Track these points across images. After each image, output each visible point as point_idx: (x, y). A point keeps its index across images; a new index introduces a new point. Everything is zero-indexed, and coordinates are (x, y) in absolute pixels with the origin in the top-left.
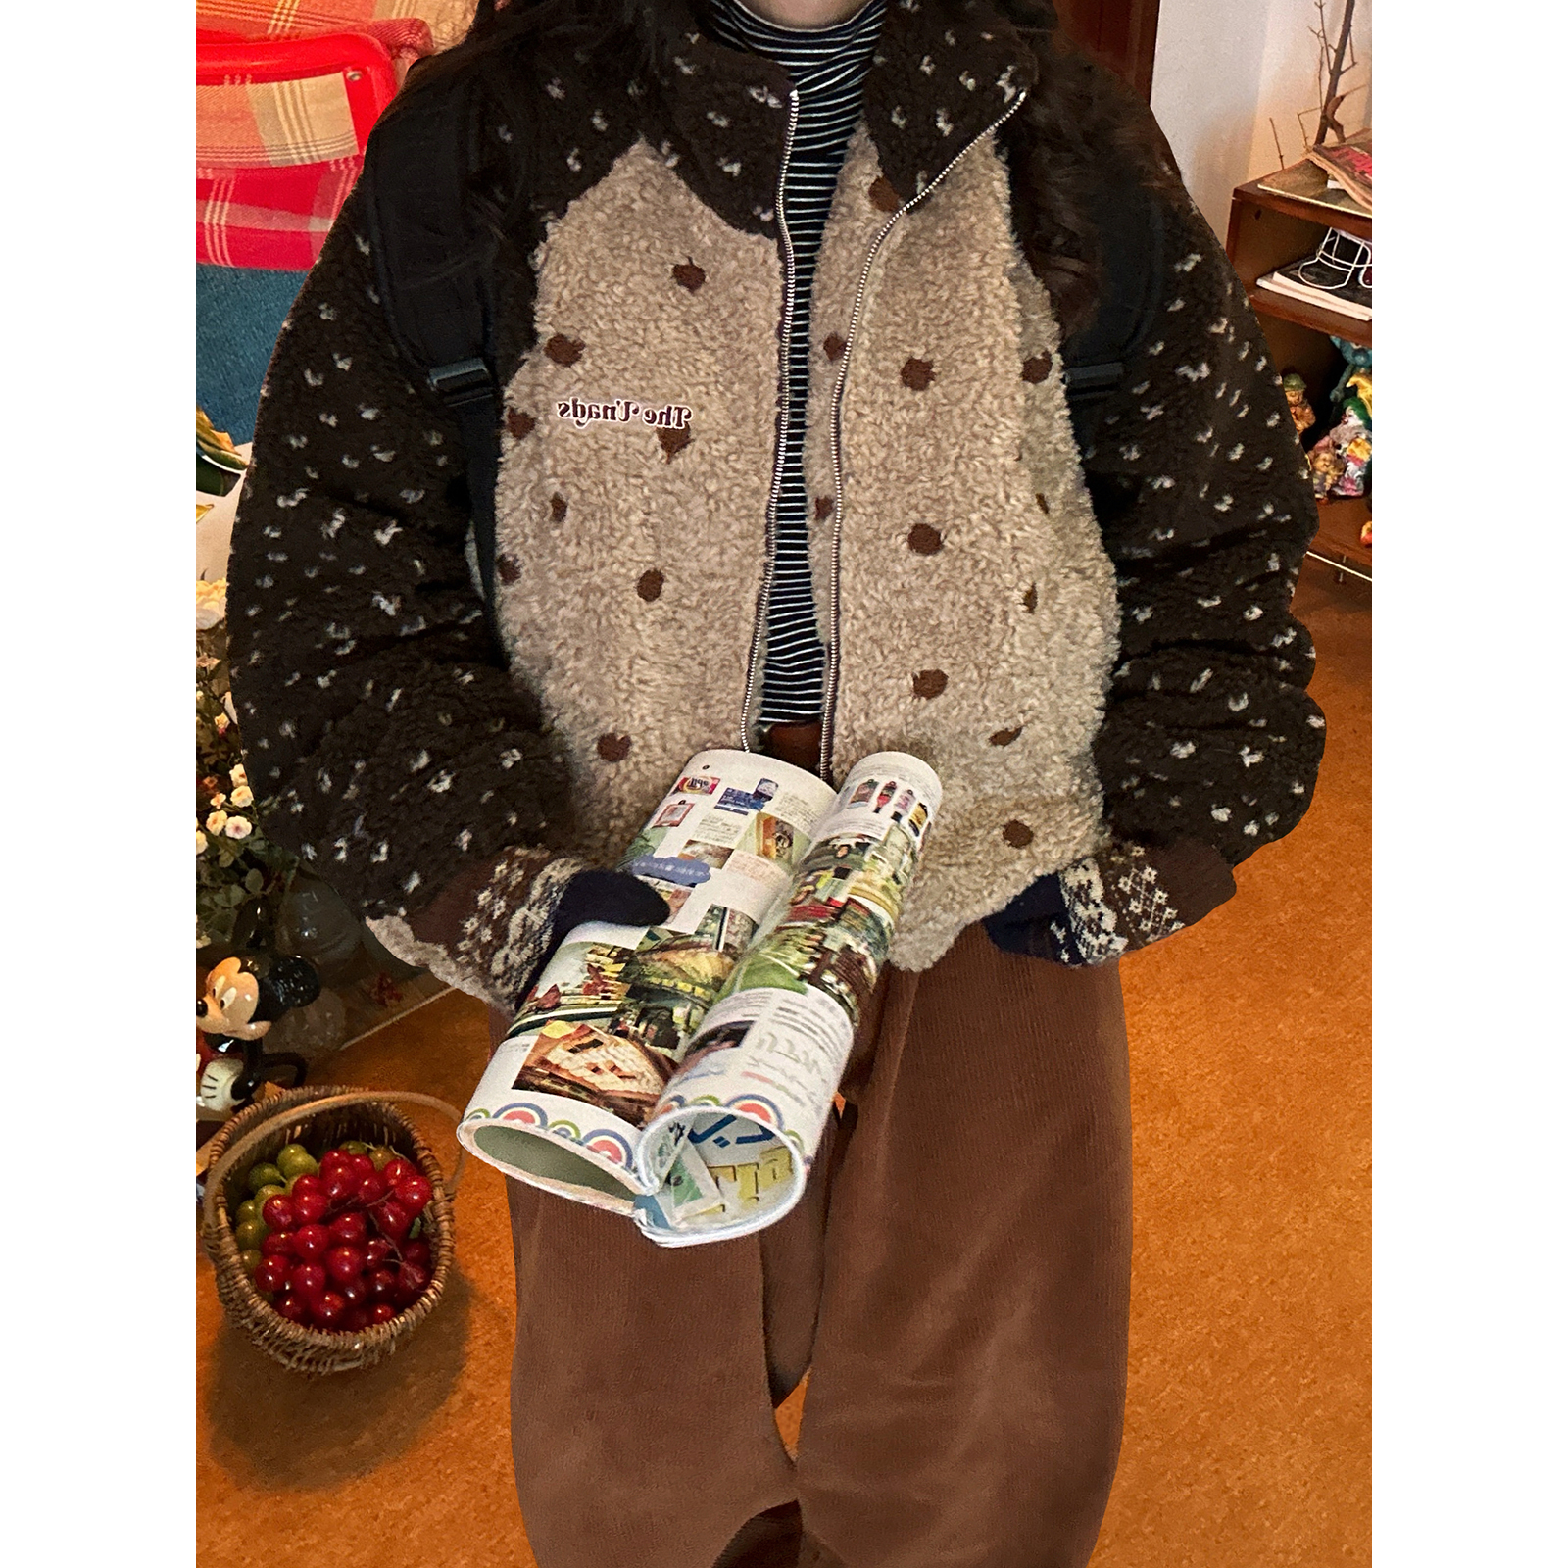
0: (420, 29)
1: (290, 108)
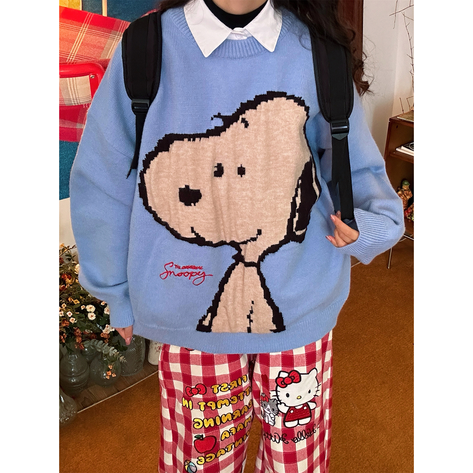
1: (72, 86)
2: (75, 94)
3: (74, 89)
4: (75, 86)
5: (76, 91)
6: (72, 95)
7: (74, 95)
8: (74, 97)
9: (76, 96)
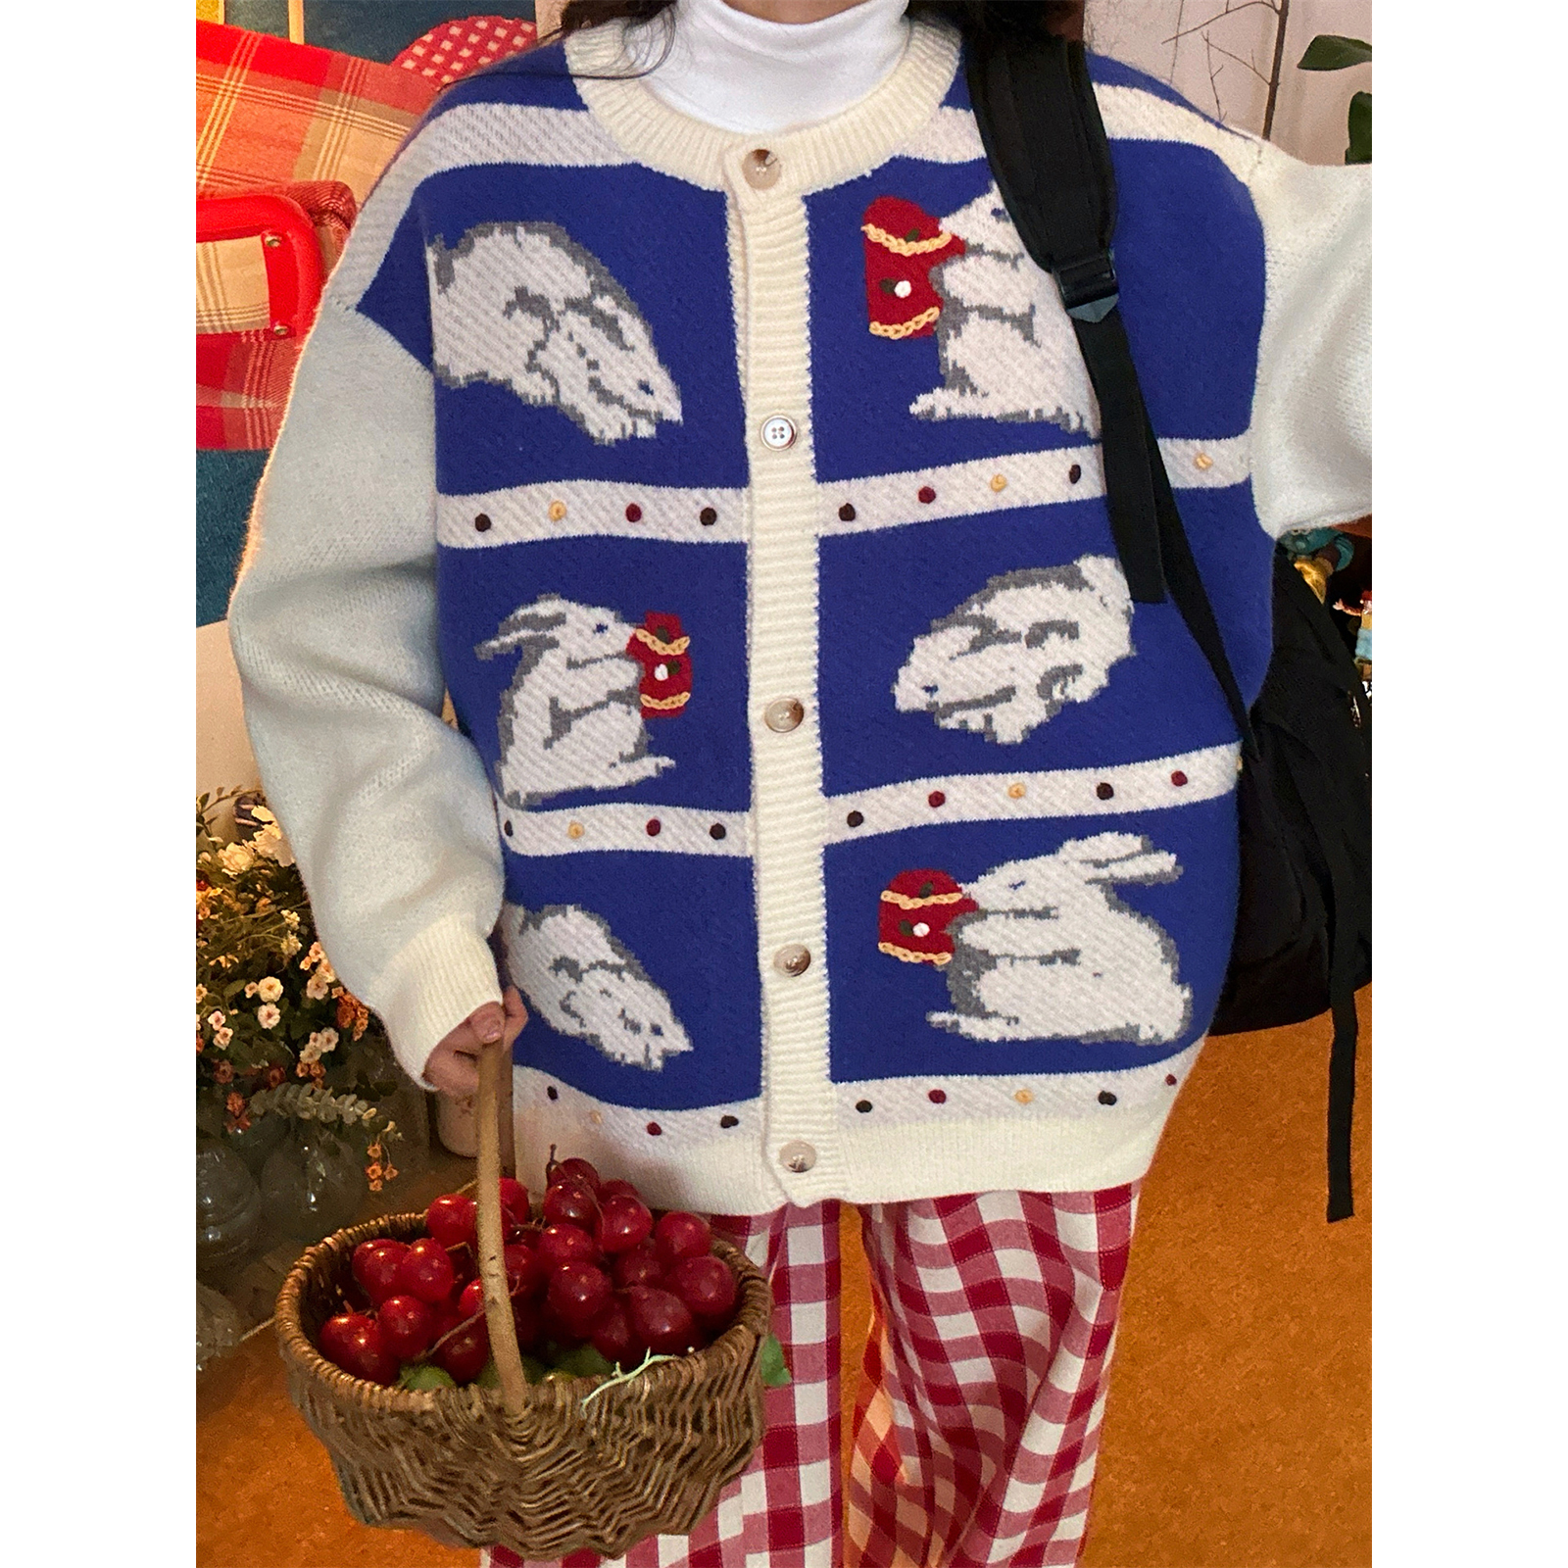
0: (341, 195)
1: (203, 272)
2: (215, 295)
3: (211, 282)
4: (214, 271)
5: (218, 287)
6: (205, 299)
7: (211, 300)
8: (212, 306)
9: (216, 302)
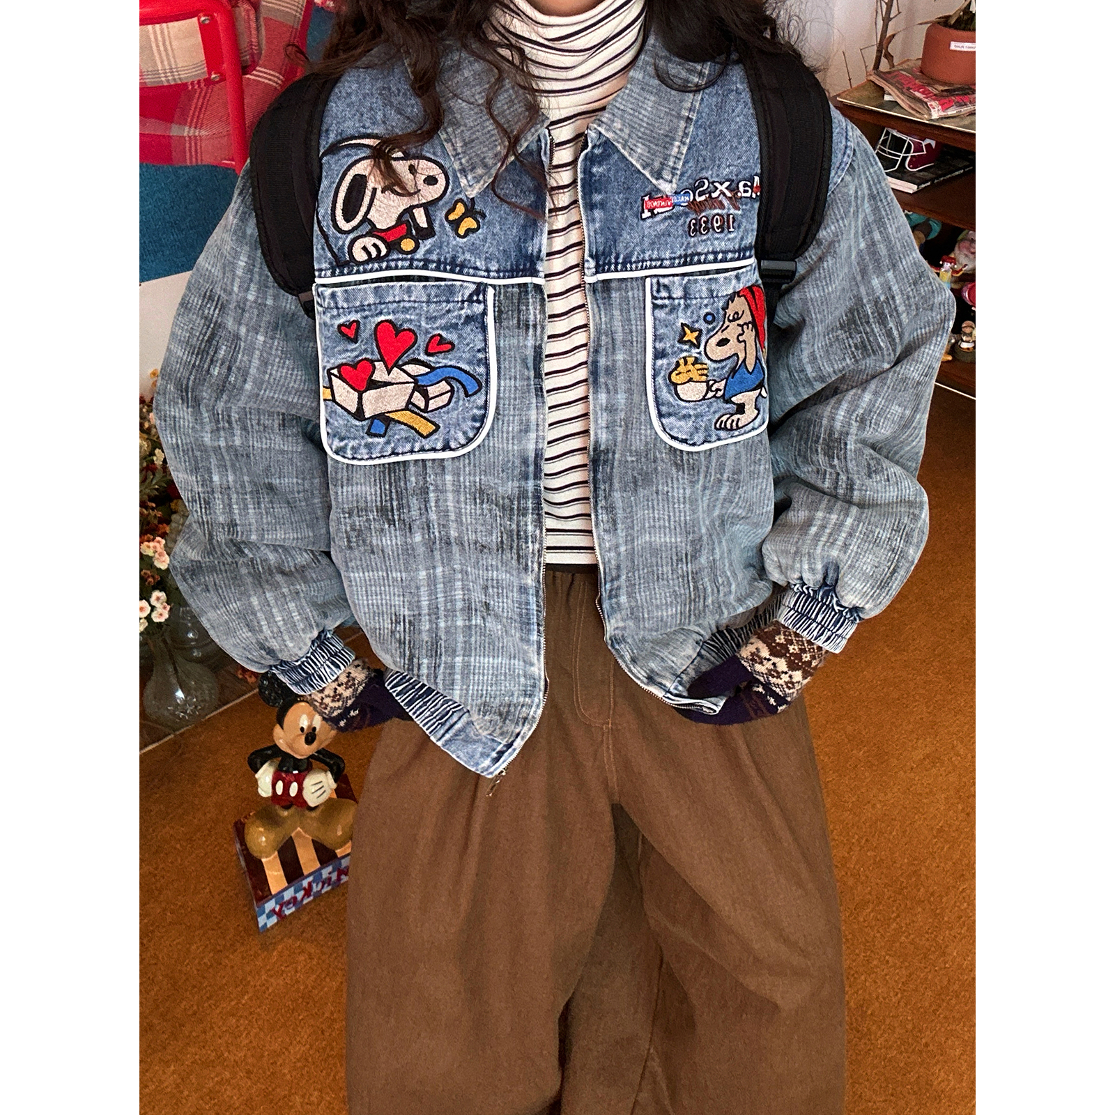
1: (161, 44)
2: (168, 59)
3: (166, 50)
4: (167, 43)
5: (170, 52)
6: (162, 62)
7: (166, 63)
8: (167, 67)
9: (170, 64)
